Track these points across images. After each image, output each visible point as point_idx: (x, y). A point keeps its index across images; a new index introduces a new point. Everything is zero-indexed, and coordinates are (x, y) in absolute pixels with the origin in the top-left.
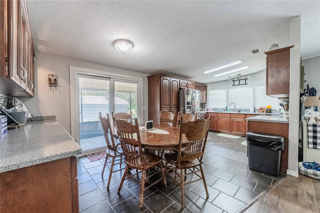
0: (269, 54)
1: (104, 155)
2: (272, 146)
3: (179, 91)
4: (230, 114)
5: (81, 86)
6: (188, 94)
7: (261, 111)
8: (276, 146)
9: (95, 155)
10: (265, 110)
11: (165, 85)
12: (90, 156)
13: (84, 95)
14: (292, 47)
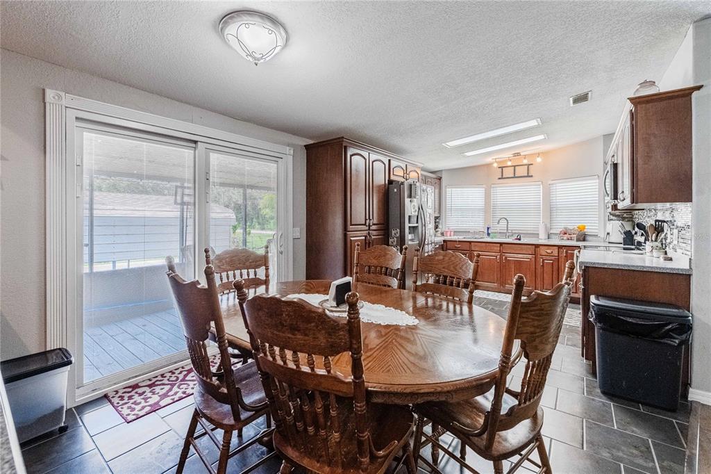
0: (639, 103)
1: (173, 385)
2: (667, 335)
3: (388, 188)
4: (501, 244)
5: (89, 161)
6: (410, 196)
7: (565, 238)
8: (673, 333)
9: (140, 390)
10: (575, 236)
11: (356, 170)
12: (122, 398)
13: (100, 190)
14: (699, 88)
